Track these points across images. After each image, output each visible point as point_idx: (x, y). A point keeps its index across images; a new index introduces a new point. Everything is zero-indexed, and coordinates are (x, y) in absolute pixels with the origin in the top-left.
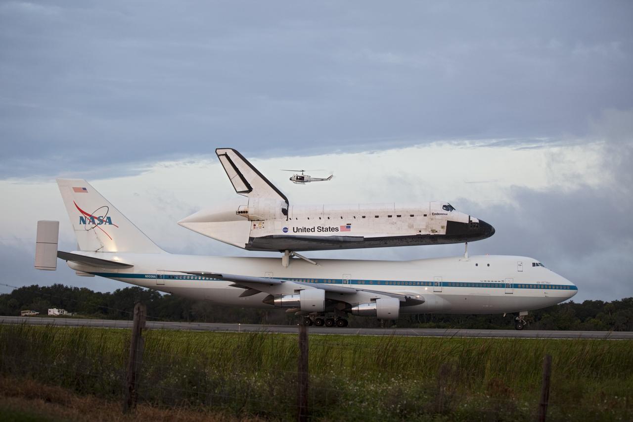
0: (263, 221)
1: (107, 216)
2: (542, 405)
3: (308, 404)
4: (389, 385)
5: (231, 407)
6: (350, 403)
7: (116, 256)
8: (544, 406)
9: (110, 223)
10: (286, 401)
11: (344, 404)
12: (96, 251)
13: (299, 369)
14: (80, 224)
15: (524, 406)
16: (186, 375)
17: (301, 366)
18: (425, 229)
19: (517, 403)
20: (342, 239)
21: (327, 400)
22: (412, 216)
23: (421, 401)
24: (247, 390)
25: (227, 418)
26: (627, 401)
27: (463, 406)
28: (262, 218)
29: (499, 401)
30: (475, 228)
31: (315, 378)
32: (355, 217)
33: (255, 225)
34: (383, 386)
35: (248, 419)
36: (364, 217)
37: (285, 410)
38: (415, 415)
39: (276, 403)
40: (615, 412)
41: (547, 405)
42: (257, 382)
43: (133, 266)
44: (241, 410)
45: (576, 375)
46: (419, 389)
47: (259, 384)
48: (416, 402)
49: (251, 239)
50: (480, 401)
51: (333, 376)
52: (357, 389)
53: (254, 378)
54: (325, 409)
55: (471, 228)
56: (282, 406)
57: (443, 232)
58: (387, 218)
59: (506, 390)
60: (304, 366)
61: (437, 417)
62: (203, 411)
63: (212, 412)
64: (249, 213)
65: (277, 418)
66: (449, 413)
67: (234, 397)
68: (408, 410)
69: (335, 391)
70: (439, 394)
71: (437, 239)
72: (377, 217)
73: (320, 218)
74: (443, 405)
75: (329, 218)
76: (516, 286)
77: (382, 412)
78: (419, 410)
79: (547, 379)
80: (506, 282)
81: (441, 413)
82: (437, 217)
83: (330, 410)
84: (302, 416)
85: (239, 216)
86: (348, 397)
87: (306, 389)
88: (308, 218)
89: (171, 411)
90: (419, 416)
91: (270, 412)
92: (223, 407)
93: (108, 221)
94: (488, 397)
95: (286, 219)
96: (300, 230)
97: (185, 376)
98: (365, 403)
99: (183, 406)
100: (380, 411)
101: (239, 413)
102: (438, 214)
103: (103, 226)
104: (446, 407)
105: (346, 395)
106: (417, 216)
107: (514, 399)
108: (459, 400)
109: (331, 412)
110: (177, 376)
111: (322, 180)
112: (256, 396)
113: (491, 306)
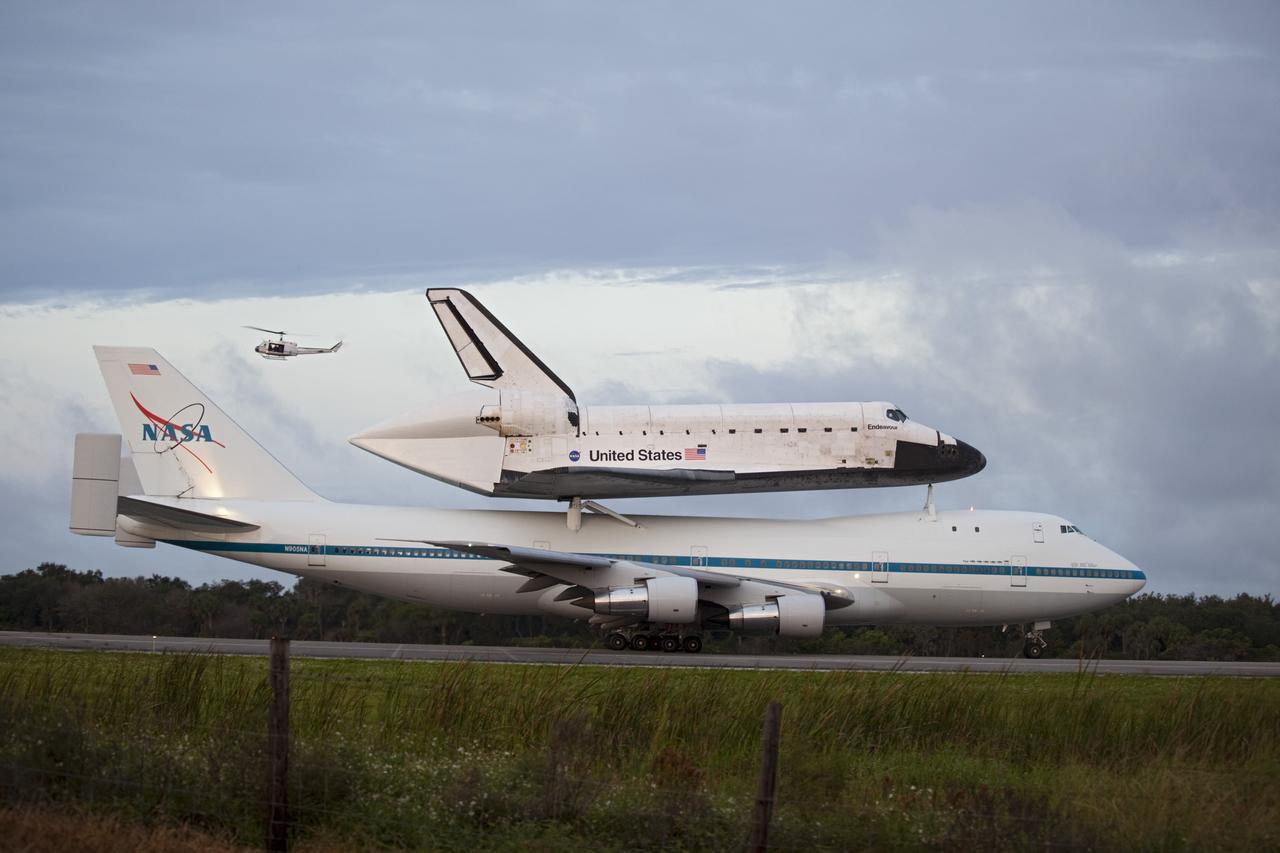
0: (529, 438)
1: (202, 423)
2: (761, 802)
3: (289, 799)
4: (454, 761)
5: (133, 805)
6: (375, 796)
7: (223, 506)
8: (764, 805)
9: (208, 438)
10: (244, 792)
11: (362, 799)
12: (178, 497)
13: (271, 726)
14: (145, 439)
15: (727, 805)
16: (42, 739)
17: (275, 722)
18: (855, 457)
19: (711, 798)
20: (692, 476)
21: (327, 790)
22: (828, 430)
23: (518, 793)
24: (165, 771)
25: (124, 826)
26: (935, 795)
27: (602, 804)
28: (530, 432)
29: (677, 795)
30: (949, 456)
31: (302, 745)
32: (714, 432)
33: (512, 446)
34: (442, 764)
35: (169, 828)
36: (732, 432)
37: (243, 810)
38: (505, 823)
39: (224, 797)
40: (911, 817)
41: (772, 803)
42: (187, 754)
43: (258, 527)
44: (154, 810)
45: (834, 742)
46: (513, 770)
47: (191, 758)
48: (507, 796)
49: (505, 473)
50: (637, 793)
51: (340, 741)
52: (388, 770)
53: (181, 747)
54: (323, 808)
55: (942, 456)
56: (237, 802)
57: (888, 463)
58: (780, 434)
59: (690, 773)
60: (281, 721)
61: (549, 825)
62: (75, 812)
63: (95, 814)
64: (503, 421)
65: (225, 827)
66: (574, 818)
67: (139, 784)
68: (492, 811)
69: (344, 773)
70: (554, 779)
71: (877, 477)
72: (758, 431)
73: (644, 433)
74: (562, 802)
75: (662, 433)
76: (1032, 571)
77: (439, 815)
78: (514, 812)
79: (772, 750)
80: (1014, 563)
81: (557, 817)
82: (878, 432)
83: (334, 812)
84: (276, 822)
85: (482, 427)
86: (371, 786)
87: (283, 771)
88: (621, 433)
89: (11, 813)
90: (513, 823)
91: (212, 816)
92: (116, 804)
93: (202, 434)
94: (654, 786)
95: (576, 433)
96: (604, 456)
97: (40, 742)
98: (404, 797)
99: (36, 803)
100: (434, 813)
101: (148, 816)
102: (880, 427)
103: (192, 444)
104: (567, 806)
105: (367, 781)
106: (839, 430)
107: (705, 790)
108: (594, 792)
109: (336, 816)
110: (26, 742)
111: (321, 352)
112: (184, 782)
113: (982, 611)
